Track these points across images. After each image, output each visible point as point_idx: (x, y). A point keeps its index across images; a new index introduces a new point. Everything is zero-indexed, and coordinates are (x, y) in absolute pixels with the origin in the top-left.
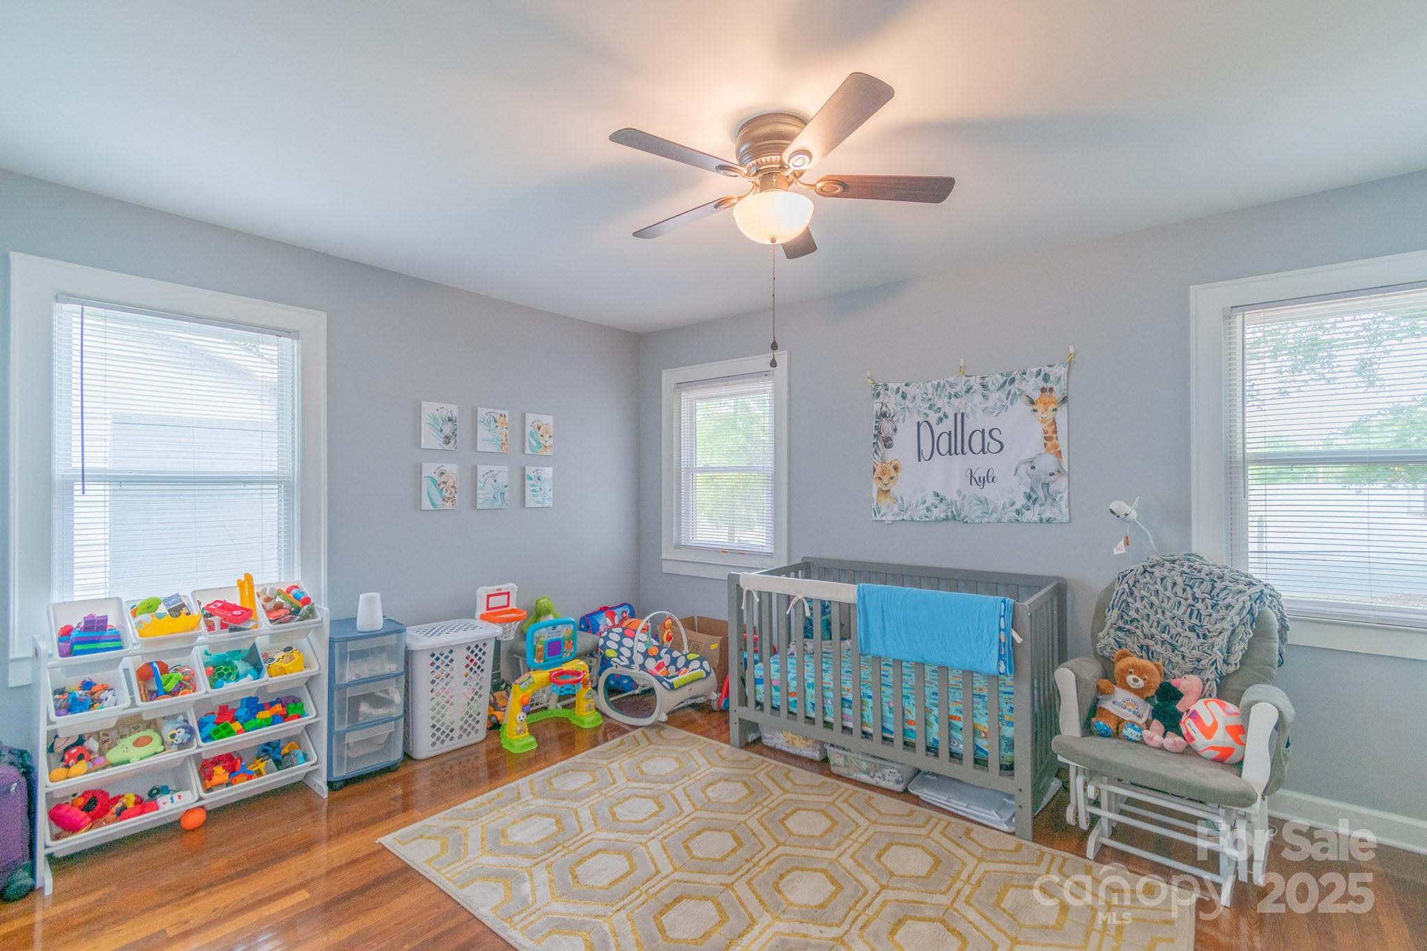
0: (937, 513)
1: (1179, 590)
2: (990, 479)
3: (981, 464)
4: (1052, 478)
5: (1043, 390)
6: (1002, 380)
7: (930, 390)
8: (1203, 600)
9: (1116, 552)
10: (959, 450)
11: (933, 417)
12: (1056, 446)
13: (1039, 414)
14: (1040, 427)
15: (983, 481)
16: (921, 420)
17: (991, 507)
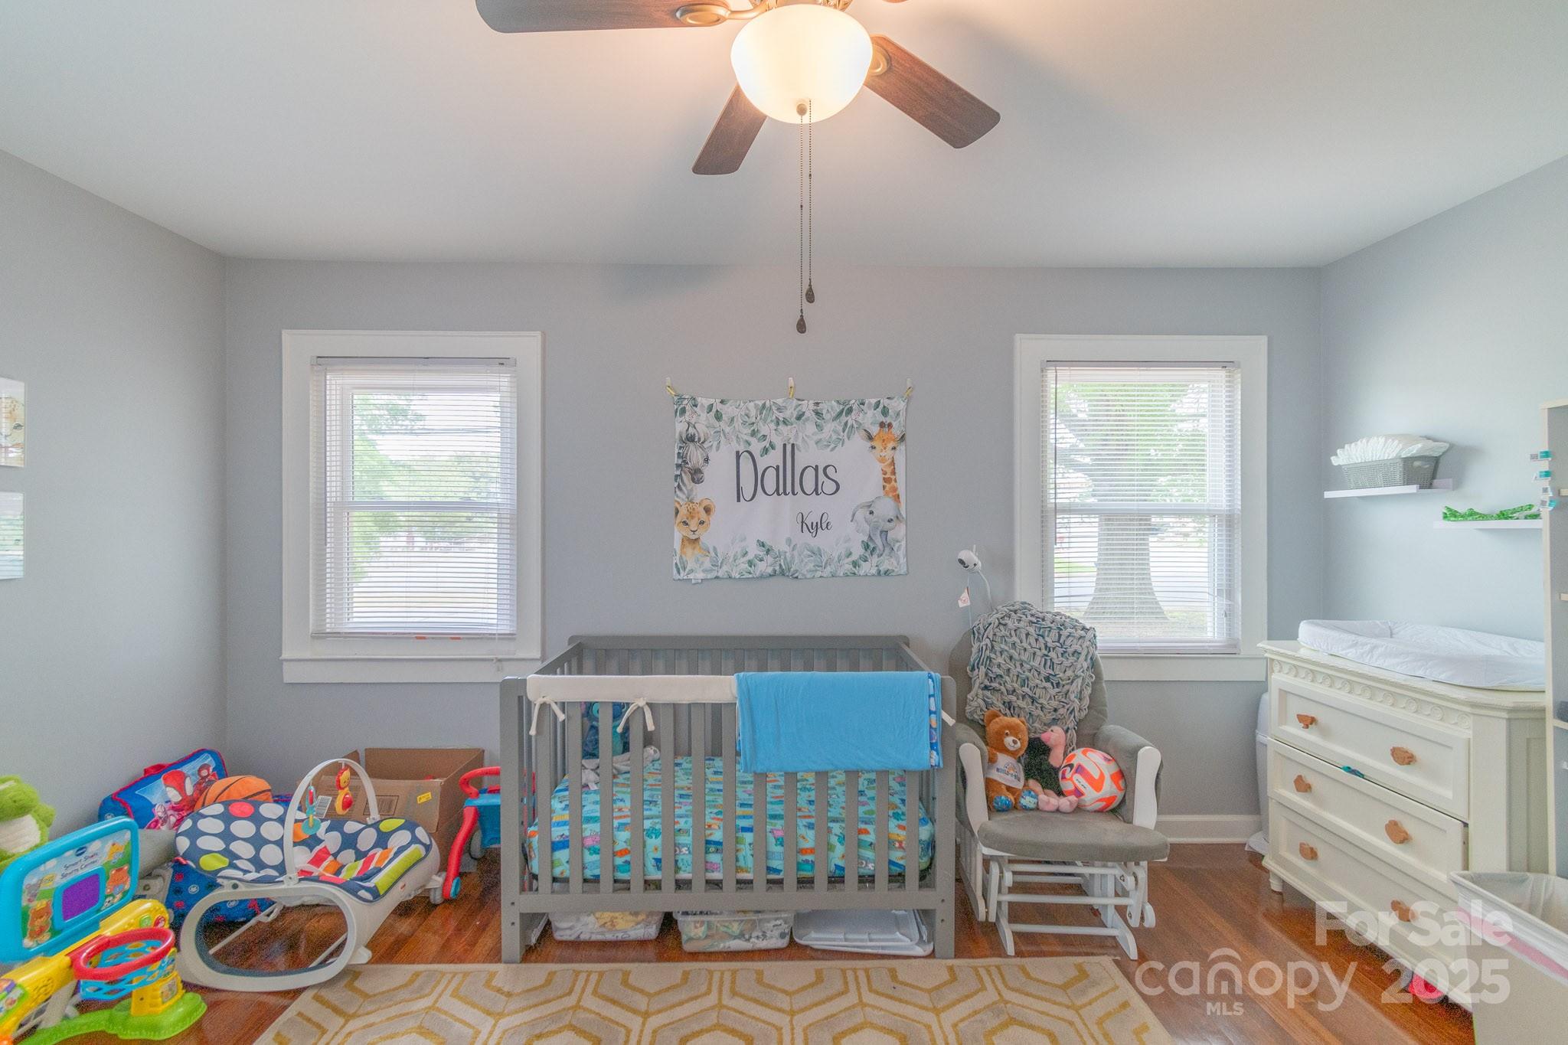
0: (762, 568)
1: (1032, 640)
2: (824, 526)
3: (813, 507)
4: (891, 525)
5: (882, 425)
6: (838, 409)
7: (753, 413)
8: (1054, 649)
9: (961, 604)
10: (789, 489)
11: (756, 447)
12: (895, 489)
13: (877, 452)
14: (878, 467)
15: (816, 528)
16: (741, 449)
17: (824, 559)
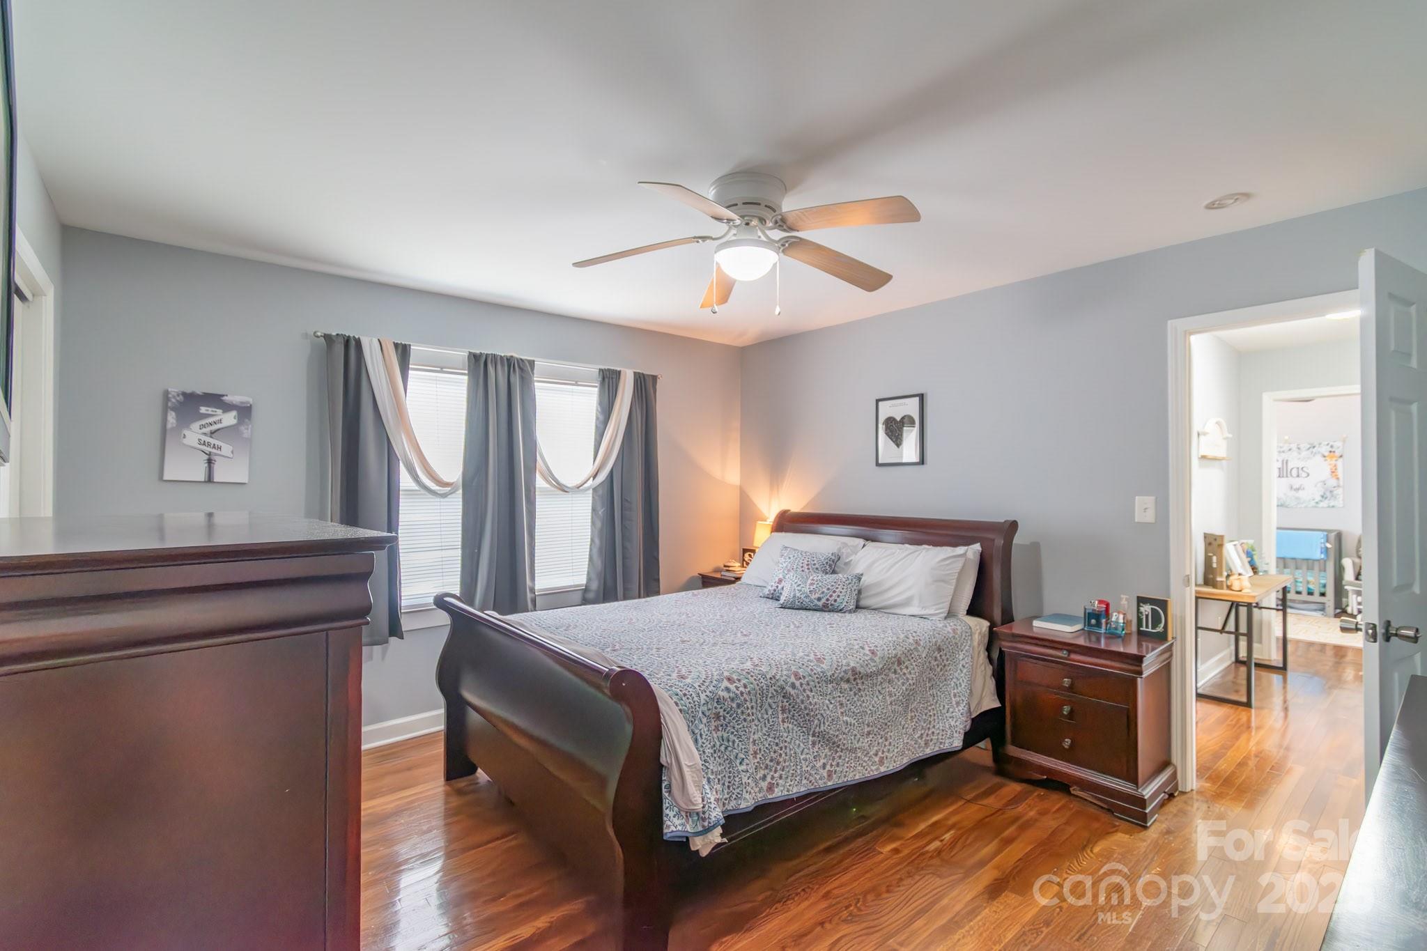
2: (1302, 489)
3: (1297, 482)
4: (1335, 489)
5: (1330, 451)
6: (1309, 446)
10: (1285, 474)
12: (1337, 475)
13: (1328, 461)
14: (1328, 467)
15: (1297, 489)
17: (1302, 501)
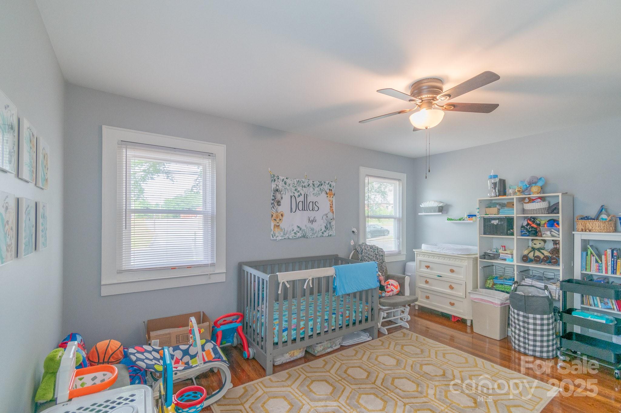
0: (299, 235)
1: (372, 252)
2: (315, 221)
3: (312, 214)
4: (332, 221)
5: (330, 190)
6: (319, 184)
7: (296, 183)
9: (352, 244)
10: (306, 209)
11: (296, 194)
12: (333, 210)
13: (328, 198)
14: (329, 203)
15: (312, 222)
16: (292, 195)
17: (315, 232)
